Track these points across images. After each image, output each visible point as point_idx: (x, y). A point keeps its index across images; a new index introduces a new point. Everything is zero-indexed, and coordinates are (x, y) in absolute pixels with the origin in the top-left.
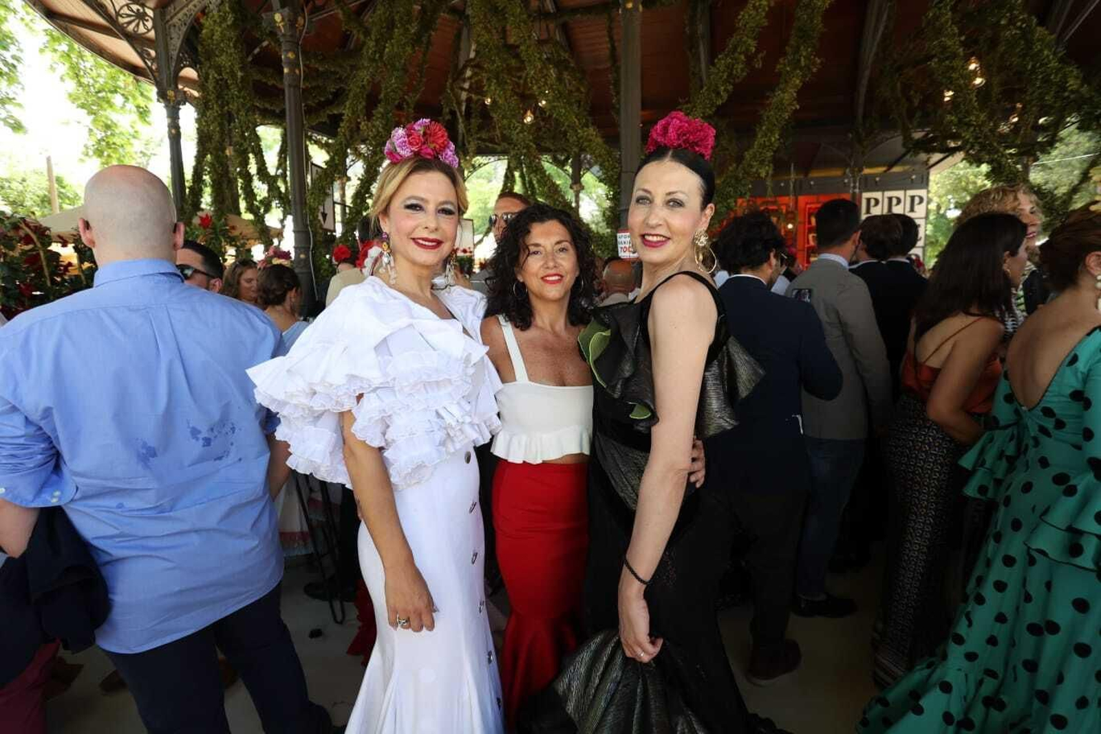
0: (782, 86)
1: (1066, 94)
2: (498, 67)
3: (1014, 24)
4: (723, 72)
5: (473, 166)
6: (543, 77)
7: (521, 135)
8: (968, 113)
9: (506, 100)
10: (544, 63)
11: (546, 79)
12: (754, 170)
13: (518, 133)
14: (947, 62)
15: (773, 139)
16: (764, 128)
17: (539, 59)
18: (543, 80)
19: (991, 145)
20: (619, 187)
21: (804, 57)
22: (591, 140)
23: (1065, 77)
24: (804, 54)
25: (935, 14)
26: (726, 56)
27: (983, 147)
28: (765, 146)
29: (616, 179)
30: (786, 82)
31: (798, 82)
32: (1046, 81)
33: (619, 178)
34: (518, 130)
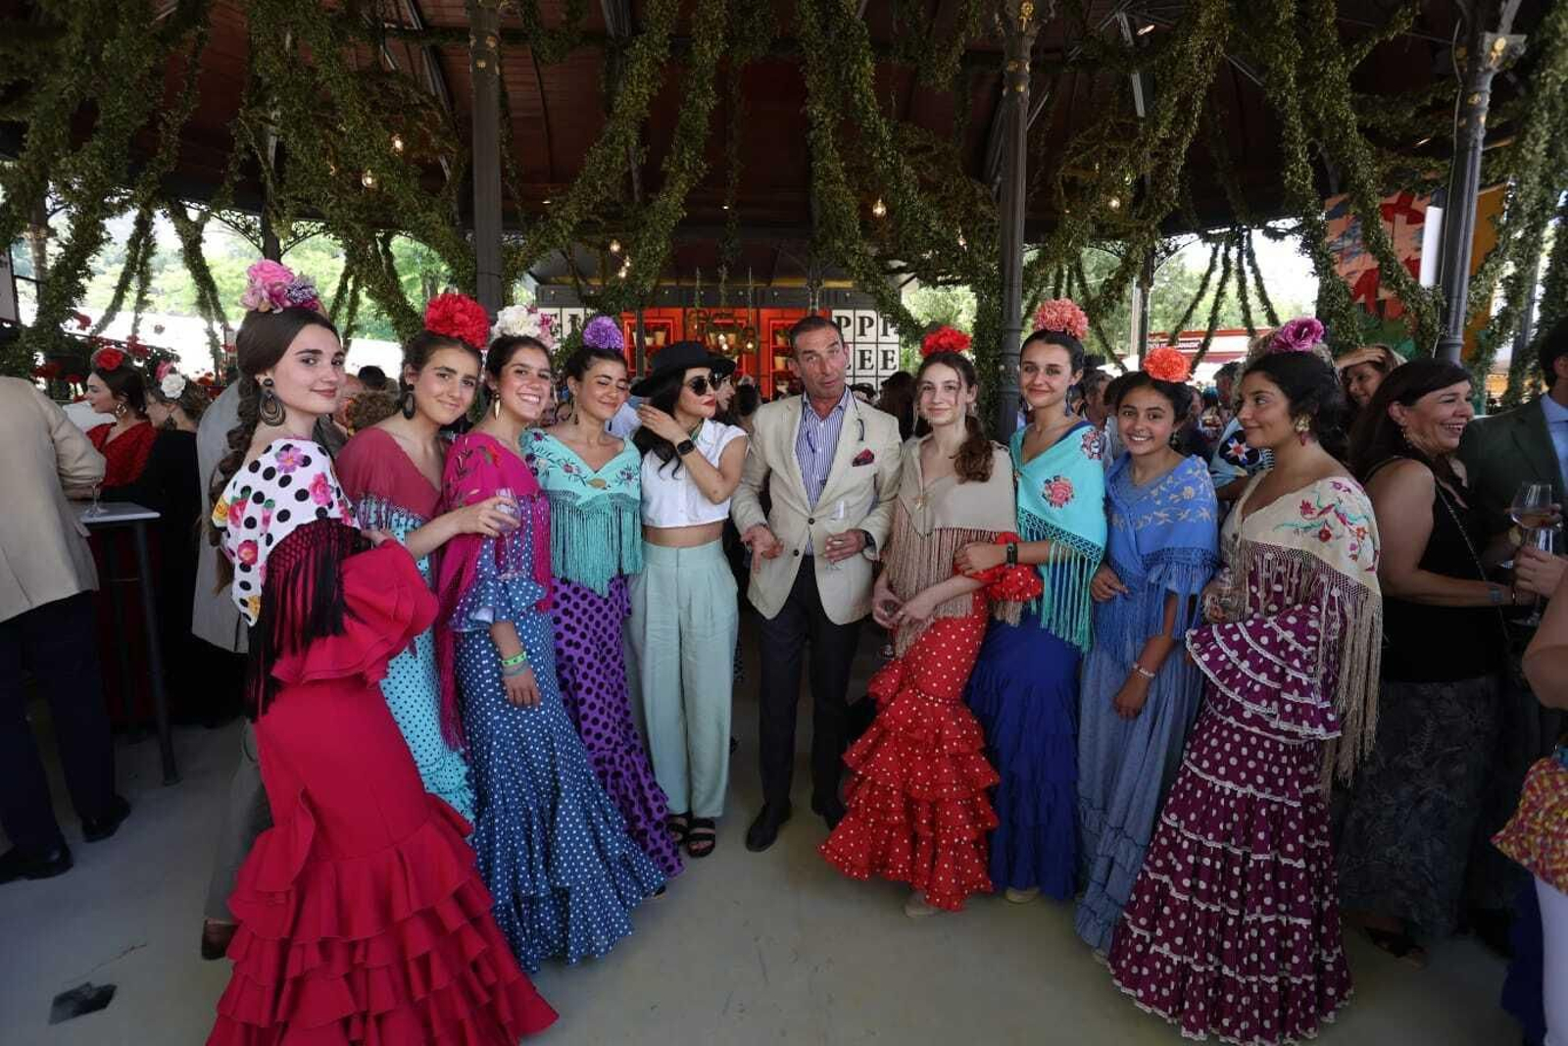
0: (668, 189)
1: (931, 234)
2: (298, 112)
3: (885, 159)
4: (600, 163)
6: (367, 137)
7: (337, 210)
8: (853, 241)
9: (313, 159)
10: (369, 118)
11: (371, 141)
12: (639, 282)
13: (332, 208)
14: (831, 186)
15: (658, 249)
16: (648, 235)
17: (360, 111)
18: (366, 141)
19: (874, 275)
20: (475, 290)
21: (689, 160)
22: (434, 229)
23: (928, 217)
24: (688, 156)
25: (816, 136)
26: (605, 144)
27: (868, 277)
28: (650, 256)
29: (471, 281)
30: (672, 185)
31: (683, 186)
32: (914, 219)
33: (475, 280)
34: (331, 204)
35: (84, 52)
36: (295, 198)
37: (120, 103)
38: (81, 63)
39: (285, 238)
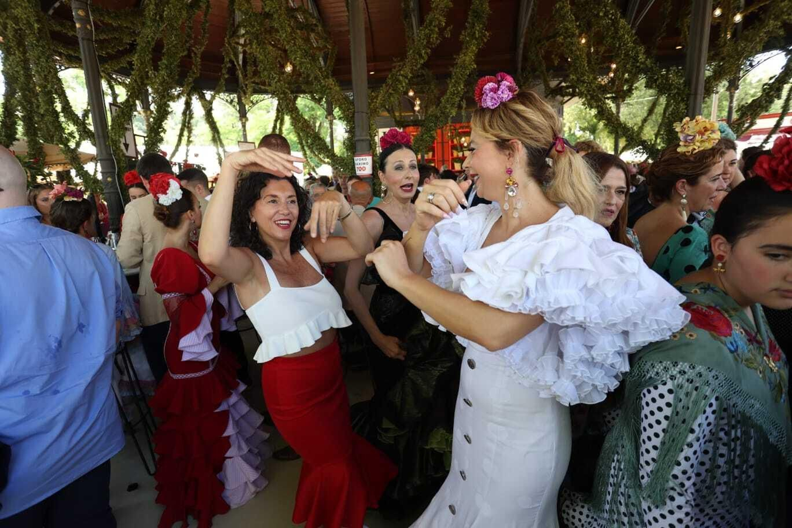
0: (464, 51)
1: (638, 64)
2: (257, 30)
3: (608, 16)
4: (423, 40)
5: (252, 102)
6: (293, 39)
7: (278, 83)
8: (583, 74)
9: (265, 57)
10: (293, 29)
11: (295, 41)
12: (448, 110)
13: (276, 82)
14: (569, 39)
15: (460, 89)
16: (453, 81)
17: (289, 25)
18: (293, 42)
19: (597, 96)
20: (354, 124)
21: (478, 31)
22: (330, 89)
23: (637, 53)
24: (478, 28)
25: (560, 5)
26: (426, 27)
27: (592, 97)
28: (454, 94)
29: (351, 117)
30: (467, 48)
31: (474, 48)
32: (627, 55)
33: (353, 117)
34: (276, 80)
35: (156, 14)
36: (253, 82)
37: (173, 38)
38: (155, 20)
39: (248, 104)
